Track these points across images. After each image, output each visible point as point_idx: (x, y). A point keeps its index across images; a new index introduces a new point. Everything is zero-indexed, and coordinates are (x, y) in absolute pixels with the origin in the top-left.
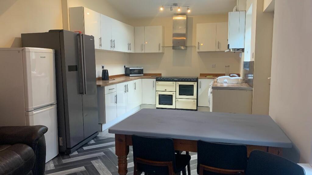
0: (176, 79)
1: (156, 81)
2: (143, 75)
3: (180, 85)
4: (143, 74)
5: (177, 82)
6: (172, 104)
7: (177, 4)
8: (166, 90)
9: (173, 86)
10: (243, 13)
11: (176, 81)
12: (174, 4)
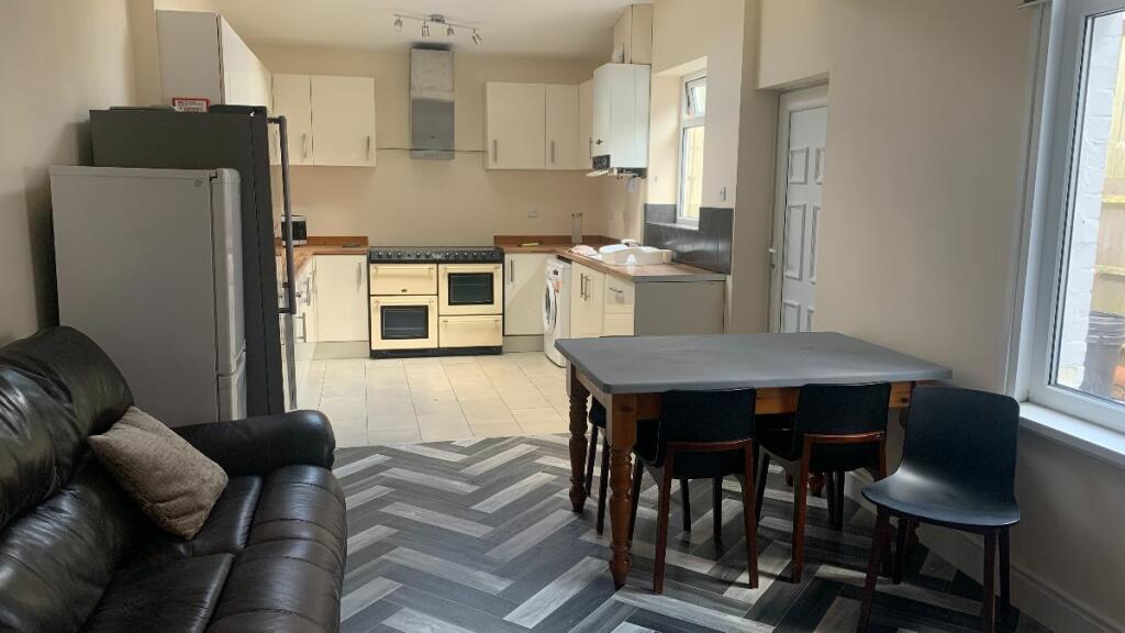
0: (439, 257)
1: (370, 261)
2: (305, 242)
3: (450, 275)
4: (305, 238)
5: (441, 266)
6: (426, 336)
7: (442, 17)
8: (404, 291)
9: (430, 277)
10: (643, 70)
11: (438, 262)
12: (433, 16)
